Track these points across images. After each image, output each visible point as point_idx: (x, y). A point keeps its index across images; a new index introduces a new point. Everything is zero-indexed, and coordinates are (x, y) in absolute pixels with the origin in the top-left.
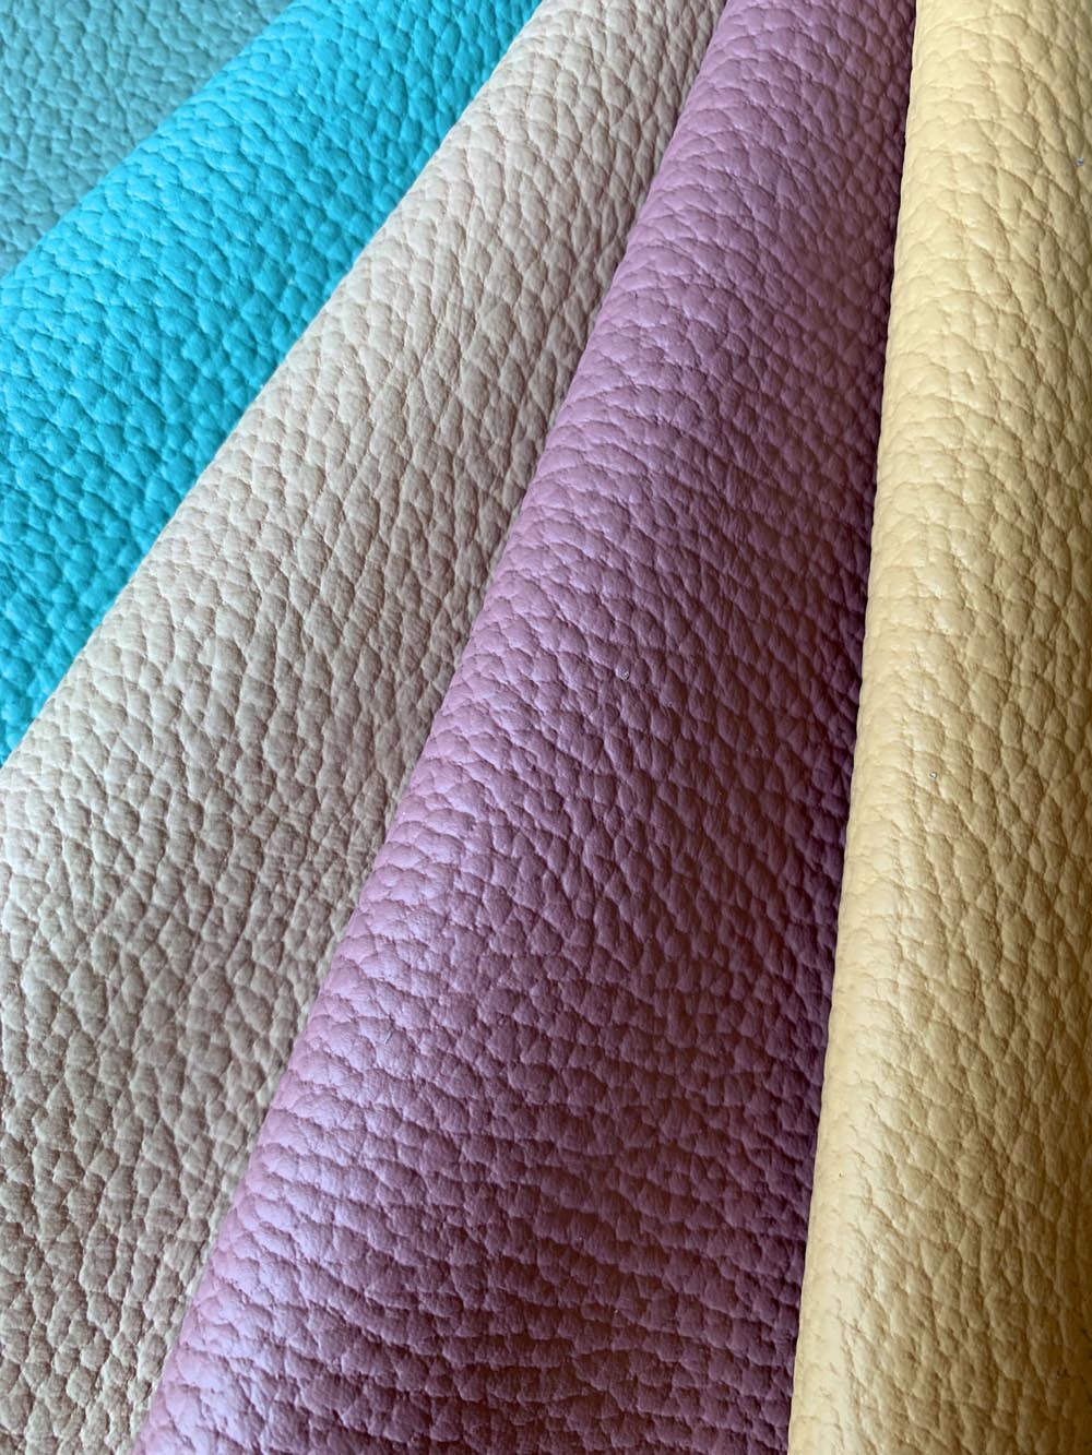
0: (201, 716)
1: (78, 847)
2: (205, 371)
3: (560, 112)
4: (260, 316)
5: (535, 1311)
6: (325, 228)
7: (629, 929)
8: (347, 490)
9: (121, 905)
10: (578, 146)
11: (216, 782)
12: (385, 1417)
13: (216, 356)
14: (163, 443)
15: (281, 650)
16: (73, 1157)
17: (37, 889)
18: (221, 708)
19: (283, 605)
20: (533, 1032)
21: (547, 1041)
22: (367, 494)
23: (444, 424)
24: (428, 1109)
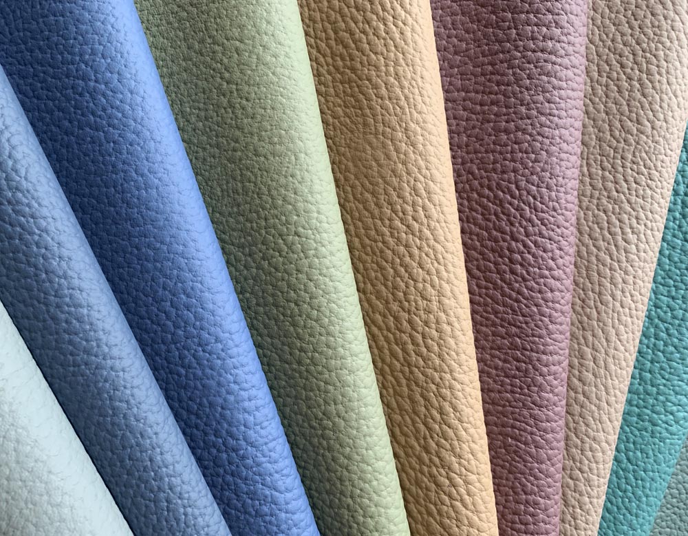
0: (629, 219)
1: (650, 169)
2: (653, 340)
3: (592, 460)
4: (643, 365)
5: (492, 73)
6: (635, 403)
7: (503, 192)
8: (613, 304)
9: (630, 156)
10: (582, 450)
11: (615, 202)
12: (533, 32)
13: (651, 346)
14: (656, 312)
15: (613, 247)
16: (612, 81)
17: (656, 152)
18: (625, 224)
19: (618, 261)
20: (526, 152)
21: (521, 151)
22: (606, 306)
23: (591, 338)
24: (551, 122)
